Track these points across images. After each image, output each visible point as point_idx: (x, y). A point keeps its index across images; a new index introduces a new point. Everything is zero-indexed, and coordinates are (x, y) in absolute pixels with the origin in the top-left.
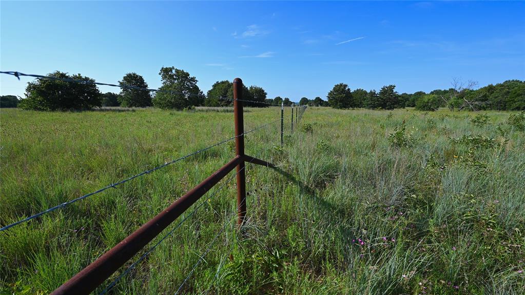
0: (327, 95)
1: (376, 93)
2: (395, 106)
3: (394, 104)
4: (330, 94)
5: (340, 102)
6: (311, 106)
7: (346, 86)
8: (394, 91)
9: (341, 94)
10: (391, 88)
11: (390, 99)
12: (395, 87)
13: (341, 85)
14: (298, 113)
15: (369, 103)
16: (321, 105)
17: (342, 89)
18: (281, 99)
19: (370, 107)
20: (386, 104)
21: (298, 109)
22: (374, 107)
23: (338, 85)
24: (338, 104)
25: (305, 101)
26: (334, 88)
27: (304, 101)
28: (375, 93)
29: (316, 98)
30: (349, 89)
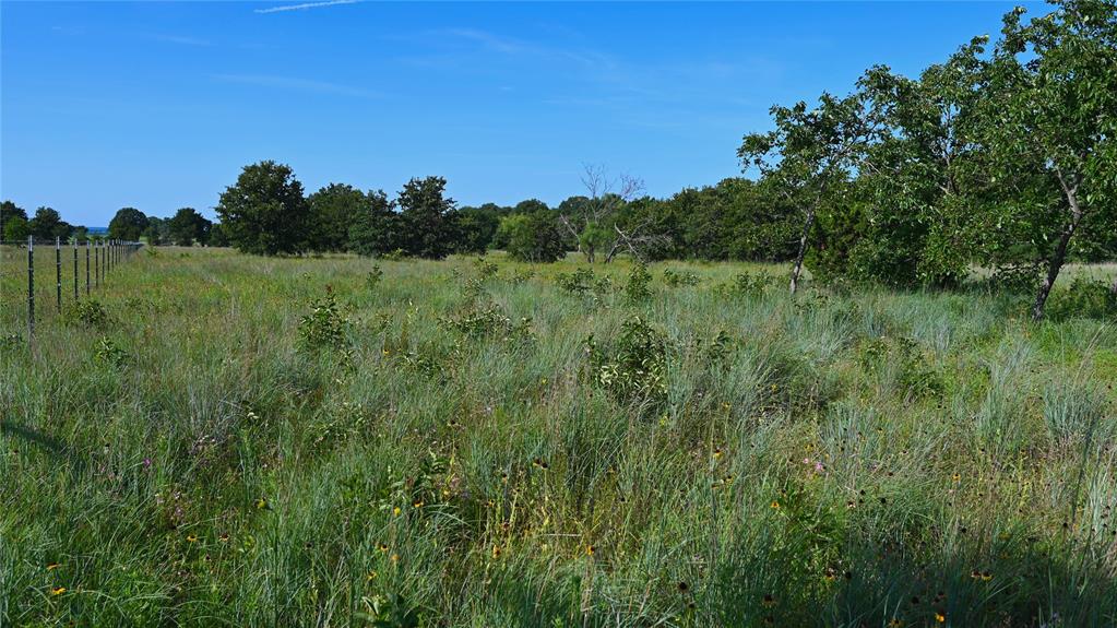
0: (217, 204)
1: (389, 200)
2: (450, 246)
3: (445, 240)
4: (226, 199)
5: (267, 230)
6: (158, 243)
7: (285, 171)
8: (445, 196)
9: (268, 202)
10: (434, 186)
11: (433, 223)
12: (444, 183)
13: (267, 168)
14: (82, 269)
15: (368, 233)
16: (204, 239)
17: (273, 184)
18: (21, 213)
19: (372, 249)
20: (420, 238)
21: (93, 254)
22: (382, 248)
23: (254, 167)
24: (261, 236)
25: (133, 223)
26: (242, 178)
27: (130, 225)
28: (383, 202)
29: (182, 213)
30: (296, 185)
